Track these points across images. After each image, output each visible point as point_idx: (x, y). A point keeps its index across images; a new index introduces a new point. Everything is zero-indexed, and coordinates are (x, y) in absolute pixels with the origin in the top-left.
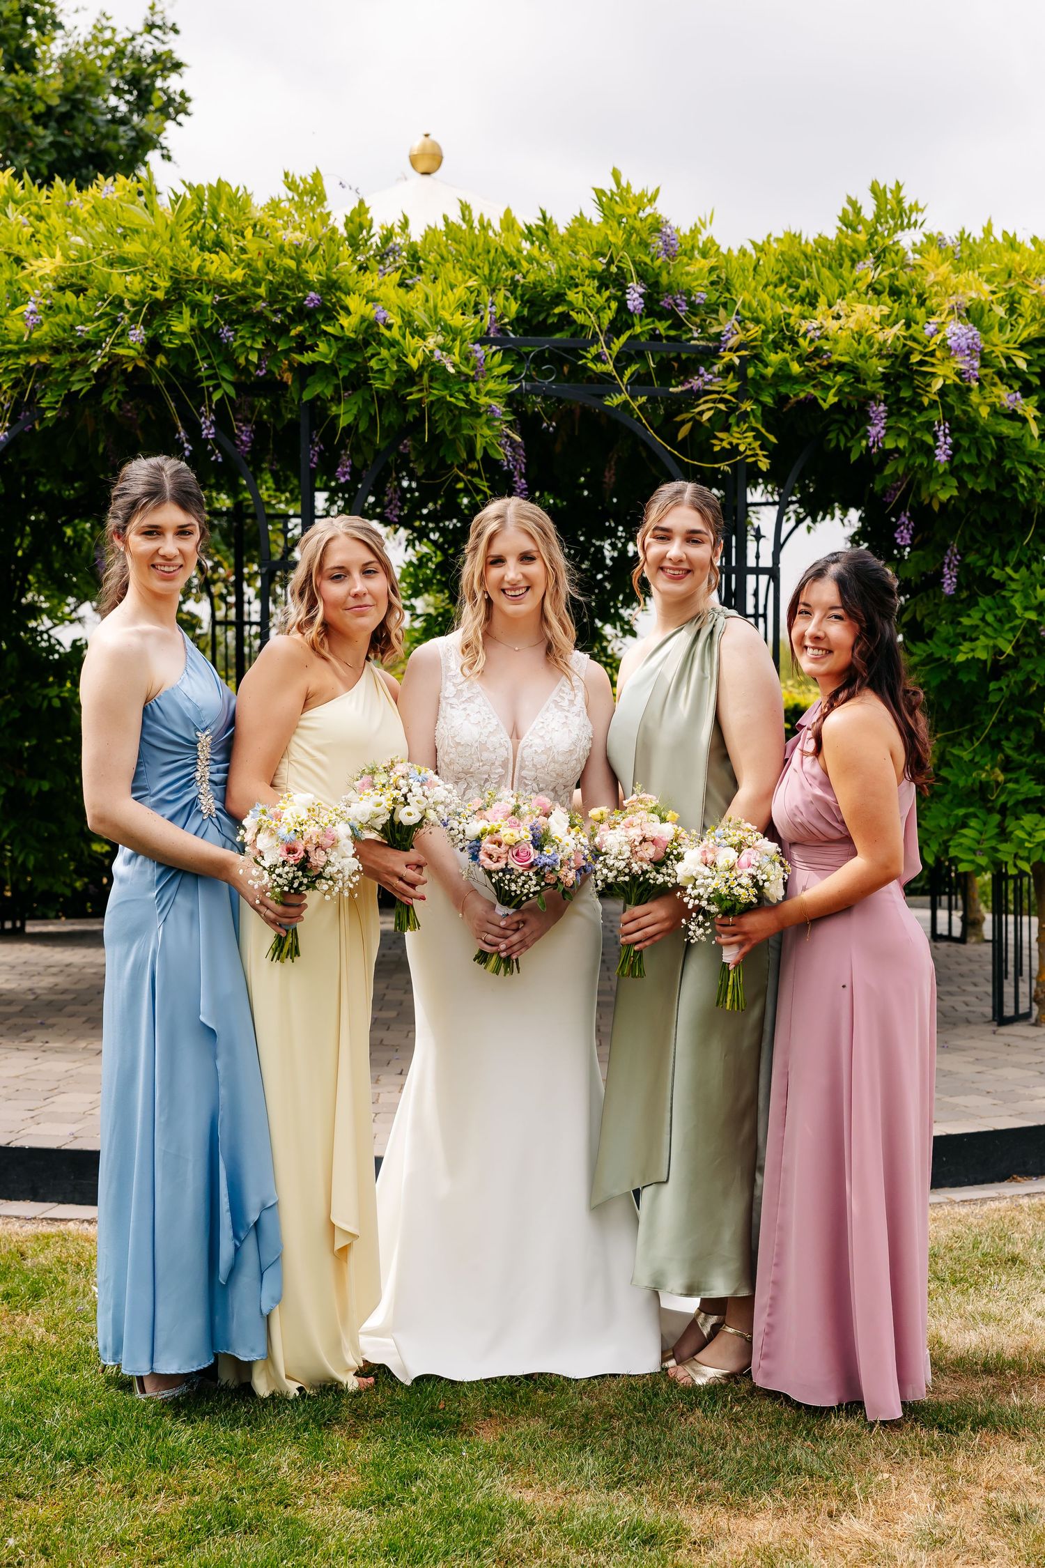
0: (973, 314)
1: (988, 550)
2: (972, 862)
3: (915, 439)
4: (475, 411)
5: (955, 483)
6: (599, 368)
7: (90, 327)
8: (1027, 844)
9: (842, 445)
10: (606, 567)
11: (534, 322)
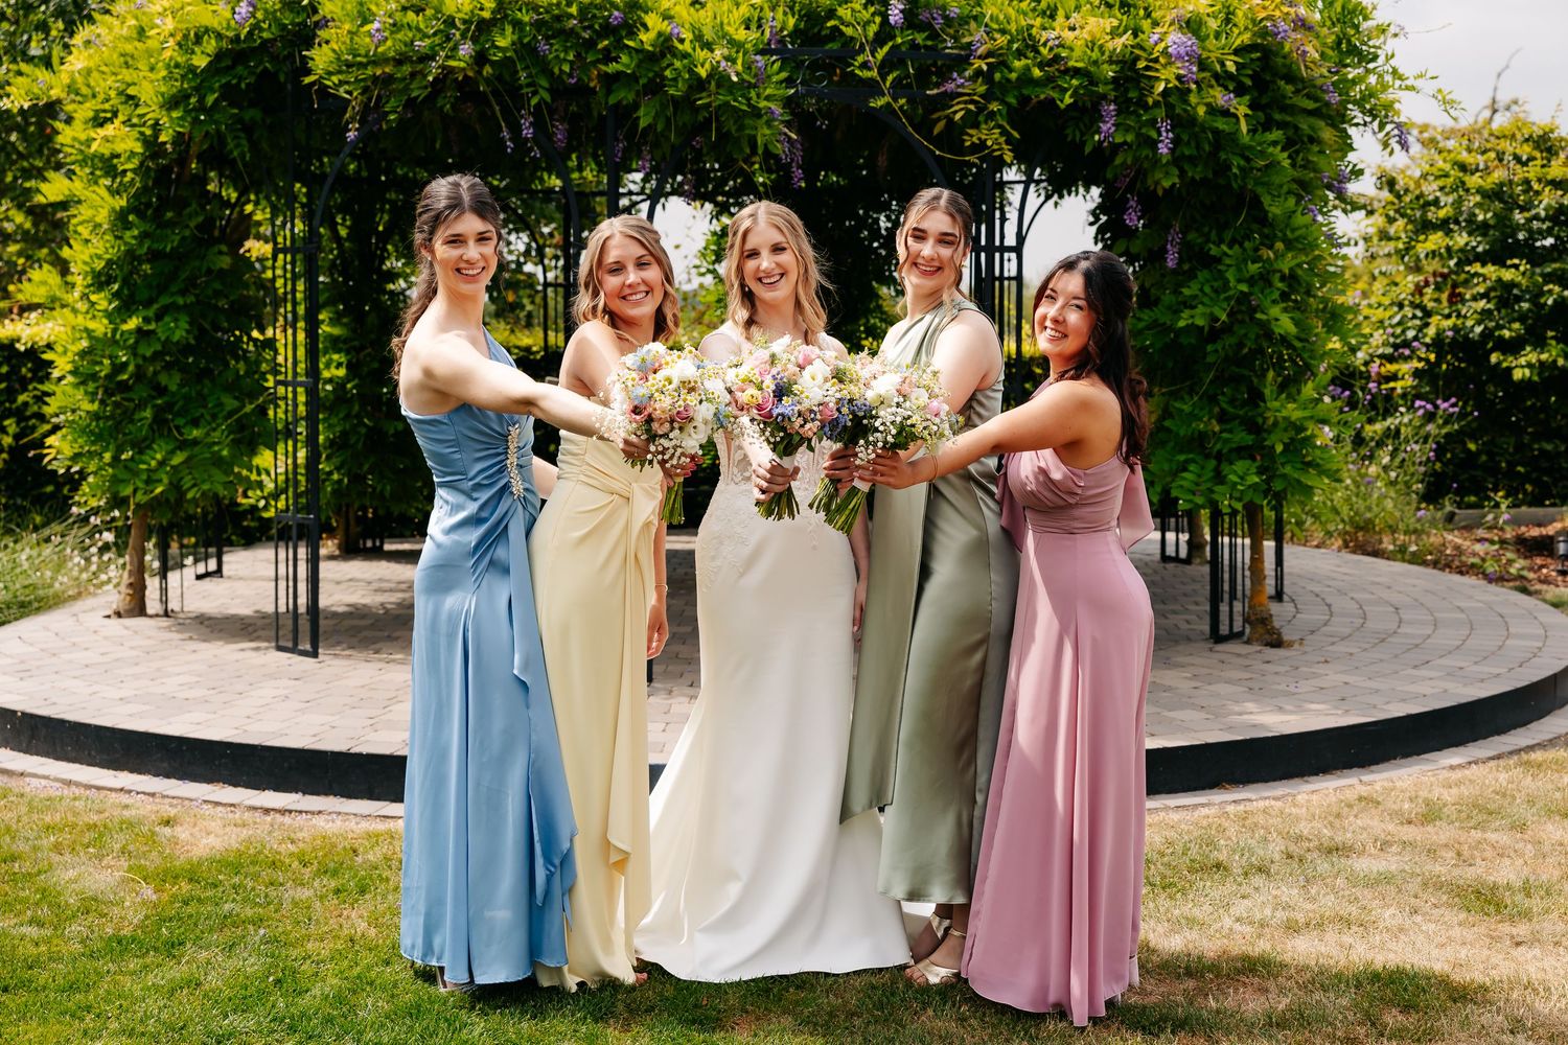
0: (1192, 25)
1: (1206, 229)
2: (1190, 501)
3: (1142, 134)
4: (756, 113)
5: (1176, 172)
6: (866, 74)
7: (427, 42)
8: (1240, 487)
9: (1078, 139)
10: (882, 236)
11: (810, 34)
